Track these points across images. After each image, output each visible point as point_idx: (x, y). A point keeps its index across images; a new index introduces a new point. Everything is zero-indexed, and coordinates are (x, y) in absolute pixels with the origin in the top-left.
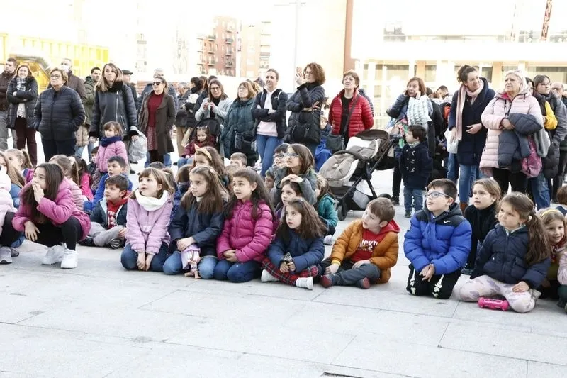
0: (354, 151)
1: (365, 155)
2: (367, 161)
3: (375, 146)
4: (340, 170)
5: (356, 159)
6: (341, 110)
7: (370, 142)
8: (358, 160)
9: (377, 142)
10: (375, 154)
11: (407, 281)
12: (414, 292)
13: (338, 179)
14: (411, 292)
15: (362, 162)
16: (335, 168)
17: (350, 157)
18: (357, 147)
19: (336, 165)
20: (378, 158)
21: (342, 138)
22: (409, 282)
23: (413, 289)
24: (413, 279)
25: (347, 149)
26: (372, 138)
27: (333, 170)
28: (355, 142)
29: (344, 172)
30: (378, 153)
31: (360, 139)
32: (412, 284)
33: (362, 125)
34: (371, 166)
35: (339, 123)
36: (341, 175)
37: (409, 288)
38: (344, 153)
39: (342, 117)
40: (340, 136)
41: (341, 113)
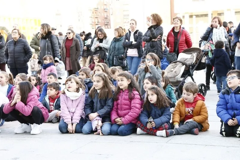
0: (182, 61)
1: (188, 63)
2: (190, 66)
3: (194, 57)
4: (175, 72)
5: (184, 65)
6: (173, 39)
7: (191, 55)
8: (184, 66)
9: (195, 55)
10: (194, 61)
11: (220, 129)
12: (224, 135)
13: (174, 77)
14: (223, 135)
15: (187, 67)
16: (172, 71)
17: (180, 64)
18: (184, 59)
19: (172, 69)
20: (196, 63)
21: (175, 54)
22: (221, 129)
23: (224, 133)
24: (223, 127)
25: (178, 59)
26: (191, 53)
27: (171, 72)
28: (182, 56)
29: (178, 73)
30: (196, 61)
31: (185, 54)
32: (223, 130)
33: (186, 46)
34: (192, 69)
35: (173, 46)
36: (176, 75)
37: (221, 133)
38: (177, 62)
39: (174, 42)
40: (174, 53)
41: (173, 40)
